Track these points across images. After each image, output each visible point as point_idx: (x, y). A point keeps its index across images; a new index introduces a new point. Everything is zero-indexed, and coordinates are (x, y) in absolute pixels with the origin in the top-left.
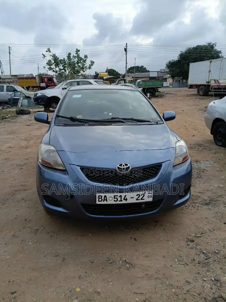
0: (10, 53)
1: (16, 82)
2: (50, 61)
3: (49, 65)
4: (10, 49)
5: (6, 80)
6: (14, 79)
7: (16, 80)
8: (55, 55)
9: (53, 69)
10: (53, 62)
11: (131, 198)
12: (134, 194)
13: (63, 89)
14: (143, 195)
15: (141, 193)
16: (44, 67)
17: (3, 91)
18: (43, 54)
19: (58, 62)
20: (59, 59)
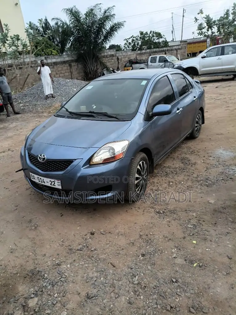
0: (183, 16)
1: (184, 48)
2: (201, 25)
3: (201, 29)
4: (184, 12)
5: (174, 48)
6: (183, 45)
7: (185, 45)
8: (209, 16)
9: (205, 33)
10: (205, 25)
11: (47, 182)
12: (49, 180)
13: (202, 58)
14: (54, 183)
15: (52, 180)
16: (193, 33)
17: (156, 63)
18: (195, 18)
19: (212, 24)
20: (213, 20)
